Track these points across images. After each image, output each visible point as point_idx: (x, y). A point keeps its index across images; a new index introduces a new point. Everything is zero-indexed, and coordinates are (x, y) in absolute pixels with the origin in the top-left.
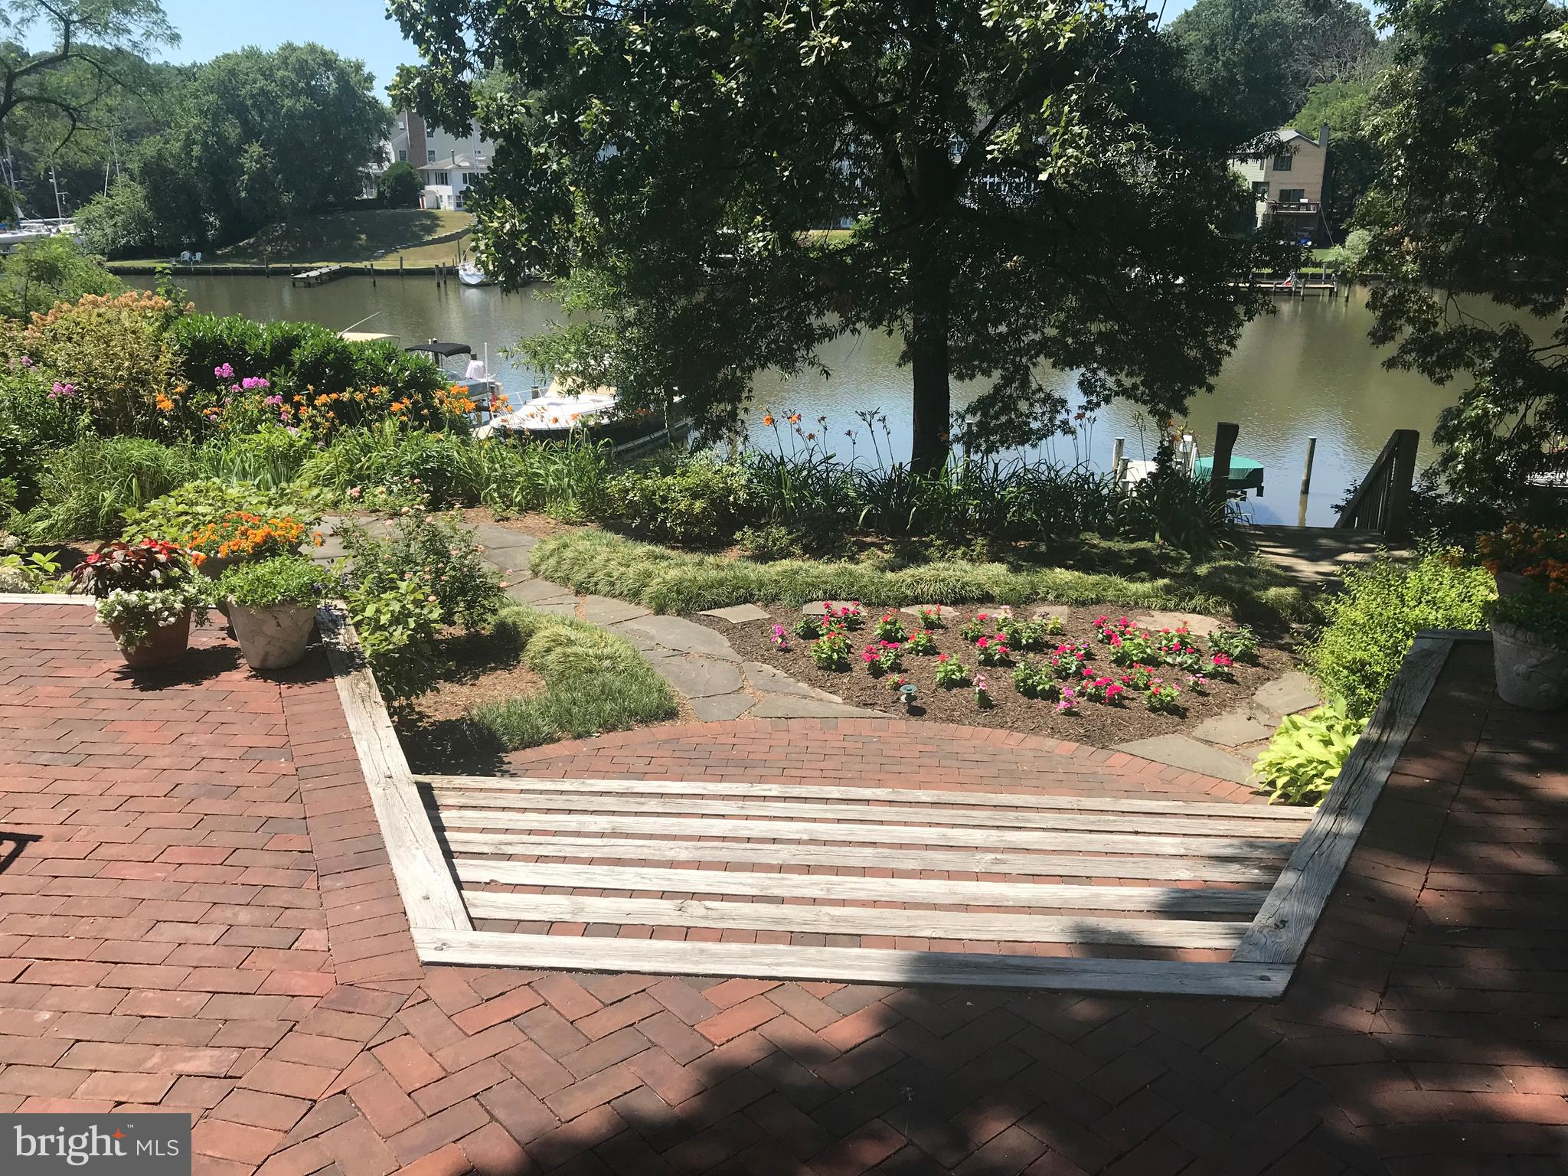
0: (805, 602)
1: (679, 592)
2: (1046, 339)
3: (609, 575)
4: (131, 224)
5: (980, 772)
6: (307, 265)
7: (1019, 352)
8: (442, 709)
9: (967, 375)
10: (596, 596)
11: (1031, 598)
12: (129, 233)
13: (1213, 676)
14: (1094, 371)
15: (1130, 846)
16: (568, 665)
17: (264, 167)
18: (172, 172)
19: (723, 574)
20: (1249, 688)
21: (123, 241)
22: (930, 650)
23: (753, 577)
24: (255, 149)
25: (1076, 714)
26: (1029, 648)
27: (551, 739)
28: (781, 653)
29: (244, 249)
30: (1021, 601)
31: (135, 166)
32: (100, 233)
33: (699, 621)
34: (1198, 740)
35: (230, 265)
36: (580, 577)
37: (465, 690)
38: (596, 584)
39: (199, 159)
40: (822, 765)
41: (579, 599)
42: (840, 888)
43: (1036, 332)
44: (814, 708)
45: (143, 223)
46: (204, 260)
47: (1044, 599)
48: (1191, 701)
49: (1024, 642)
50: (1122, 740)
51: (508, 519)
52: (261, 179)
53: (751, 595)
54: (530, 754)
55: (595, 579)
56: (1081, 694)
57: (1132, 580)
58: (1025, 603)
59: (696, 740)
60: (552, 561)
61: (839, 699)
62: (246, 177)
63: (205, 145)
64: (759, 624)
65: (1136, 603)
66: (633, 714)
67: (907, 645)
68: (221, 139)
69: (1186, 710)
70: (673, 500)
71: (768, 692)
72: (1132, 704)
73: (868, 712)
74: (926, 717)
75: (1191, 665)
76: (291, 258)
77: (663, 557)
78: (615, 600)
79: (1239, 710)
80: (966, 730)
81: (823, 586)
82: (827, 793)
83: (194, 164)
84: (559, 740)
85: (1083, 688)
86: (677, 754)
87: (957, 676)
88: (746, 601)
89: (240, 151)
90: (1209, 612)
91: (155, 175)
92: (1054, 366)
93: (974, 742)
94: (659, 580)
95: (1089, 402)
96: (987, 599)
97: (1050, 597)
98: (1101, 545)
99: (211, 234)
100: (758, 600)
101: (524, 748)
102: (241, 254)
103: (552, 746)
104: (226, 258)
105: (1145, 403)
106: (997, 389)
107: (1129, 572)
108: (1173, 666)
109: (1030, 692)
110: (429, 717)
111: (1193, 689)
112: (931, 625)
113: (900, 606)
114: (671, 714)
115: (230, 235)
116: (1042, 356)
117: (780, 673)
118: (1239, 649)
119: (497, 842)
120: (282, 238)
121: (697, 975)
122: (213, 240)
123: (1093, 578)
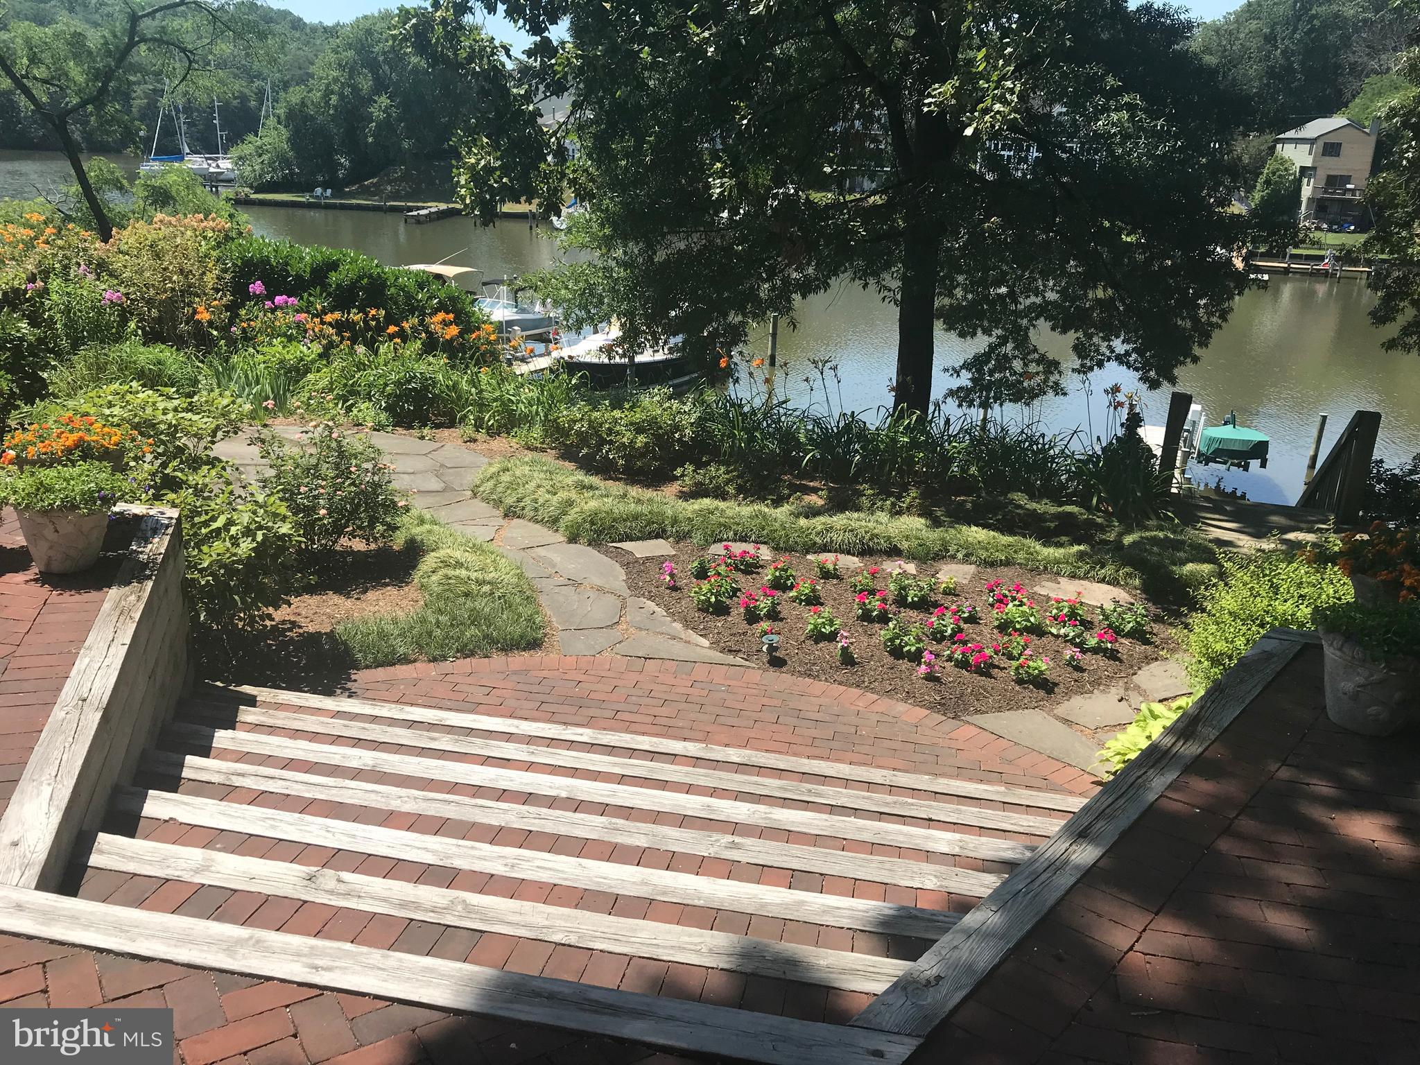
0: (714, 542)
1: (592, 523)
2: (1047, 303)
3: (536, 501)
4: (275, 162)
5: (814, 733)
6: (419, 204)
7: (1019, 315)
8: (317, 619)
9: (969, 333)
10: (521, 520)
11: (941, 555)
12: (273, 170)
13: (1095, 650)
14: (1090, 337)
15: (901, 838)
16: (446, 587)
17: (389, 116)
18: (312, 118)
19: (639, 508)
20: (1132, 667)
21: (268, 177)
22: (813, 600)
23: (669, 513)
24: (384, 101)
25: (937, 680)
26: (913, 606)
27: (405, 660)
28: (668, 591)
29: (368, 187)
30: (929, 557)
31: (281, 111)
32: (249, 168)
33: (606, 553)
34: (1057, 718)
35: (354, 201)
36: (510, 501)
37: (349, 603)
38: (523, 509)
39: (335, 107)
40: (657, 711)
41: (504, 522)
42: (525, 865)
43: (1037, 296)
44: (679, 651)
45: (283, 160)
46: (333, 196)
47: (953, 557)
48: (1064, 676)
49: (910, 599)
50: (977, 711)
51: (475, 441)
52: (386, 126)
53: (664, 531)
54: (381, 673)
55: (522, 504)
56: (950, 659)
57: (1046, 544)
58: (933, 559)
59: (545, 674)
60: (490, 484)
61: (705, 643)
62: (374, 124)
63: (342, 96)
64: (660, 561)
65: (1046, 568)
66: (493, 642)
67: (793, 593)
68: (355, 89)
69: (1056, 685)
70: (618, 433)
71: (641, 629)
72: (1001, 674)
73: (730, 659)
74: (784, 669)
75: (1074, 638)
76: (408, 197)
77: (591, 487)
78: (537, 526)
79: (1113, 690)
80: (819, 686)
81: (734, 527)
82: (638, 743)
83: (331, 112)
84: (415, 661)
85: (953, 653)
86: (520, 687)
87: (827, 630)
88: (658, 536)
89: (371, 101)
90: (1118, 583)
91: (297, 120)
92: (1053, 329)
93: (822, 701)
94: (578, 510)
95: (1082, 366)
96: (894, 552)
97: (960, 556)
98: (1027, 506)
99: (341, 173)
100: (670, 536)
101: (376, 667)
102: (365, 192)
103: (404, 667)
104: (352, 195)
105: (1136, 369)
106: (992, 348)
107: (1047, 537)
108: (1057, 636)
109: (897, 653)
110: (300, 627)
111: (1069, 664)
112: (826, 575)
113: (808, 552)
114: (534, 644)
115: (356, 176)
116: (1042, 319)
117: (660, 611)
118: (1131, 625)
119: (232, 771)
120: (401, 179)
121: (232, 973)
122: (343, 179)
123: (1006, 539)
